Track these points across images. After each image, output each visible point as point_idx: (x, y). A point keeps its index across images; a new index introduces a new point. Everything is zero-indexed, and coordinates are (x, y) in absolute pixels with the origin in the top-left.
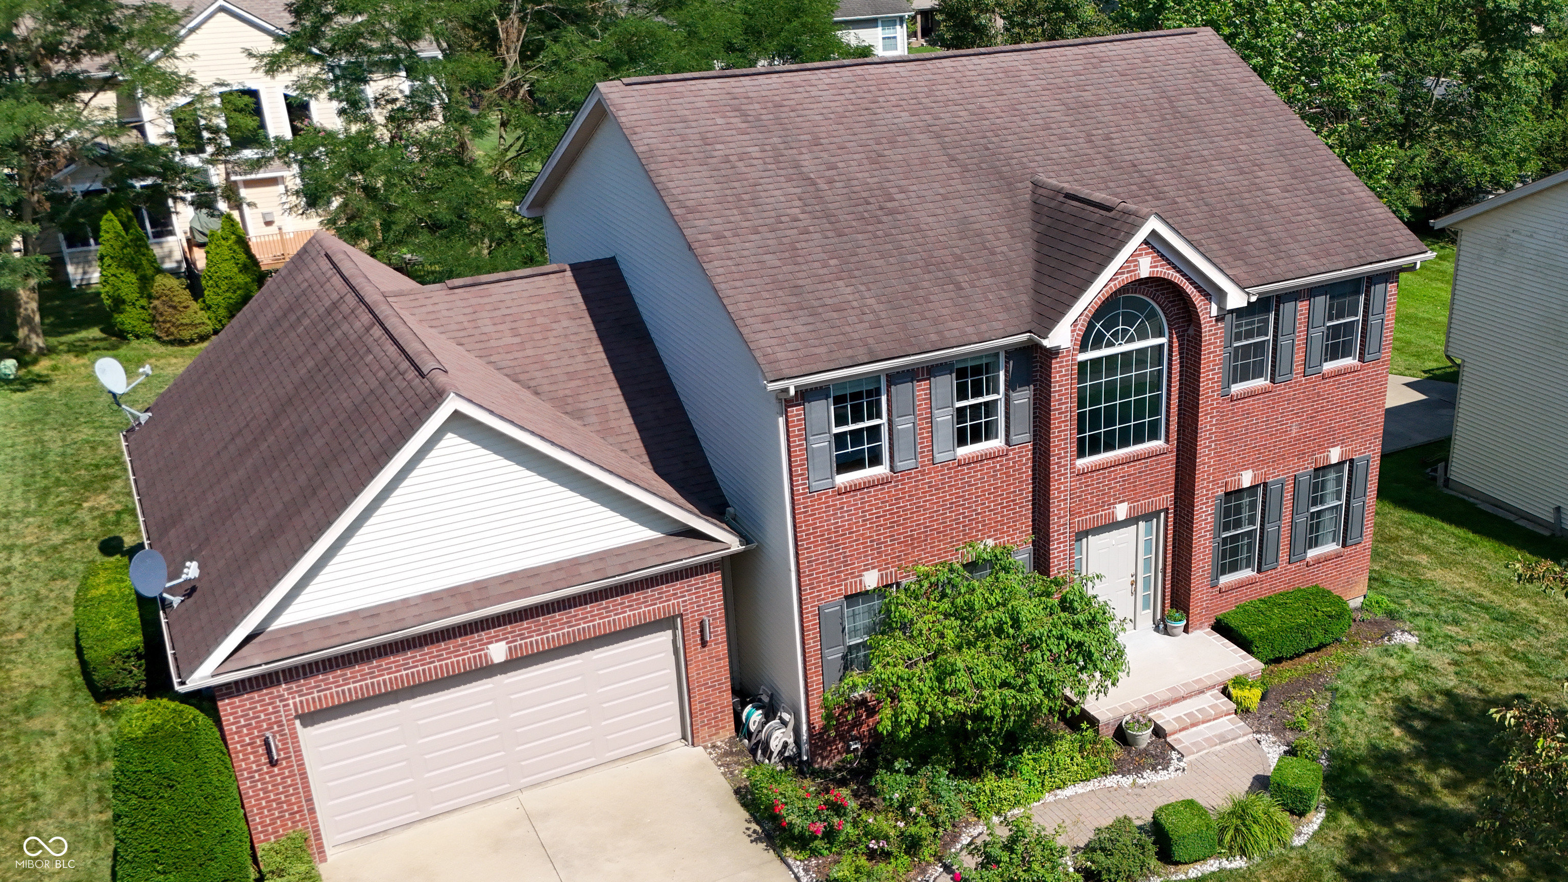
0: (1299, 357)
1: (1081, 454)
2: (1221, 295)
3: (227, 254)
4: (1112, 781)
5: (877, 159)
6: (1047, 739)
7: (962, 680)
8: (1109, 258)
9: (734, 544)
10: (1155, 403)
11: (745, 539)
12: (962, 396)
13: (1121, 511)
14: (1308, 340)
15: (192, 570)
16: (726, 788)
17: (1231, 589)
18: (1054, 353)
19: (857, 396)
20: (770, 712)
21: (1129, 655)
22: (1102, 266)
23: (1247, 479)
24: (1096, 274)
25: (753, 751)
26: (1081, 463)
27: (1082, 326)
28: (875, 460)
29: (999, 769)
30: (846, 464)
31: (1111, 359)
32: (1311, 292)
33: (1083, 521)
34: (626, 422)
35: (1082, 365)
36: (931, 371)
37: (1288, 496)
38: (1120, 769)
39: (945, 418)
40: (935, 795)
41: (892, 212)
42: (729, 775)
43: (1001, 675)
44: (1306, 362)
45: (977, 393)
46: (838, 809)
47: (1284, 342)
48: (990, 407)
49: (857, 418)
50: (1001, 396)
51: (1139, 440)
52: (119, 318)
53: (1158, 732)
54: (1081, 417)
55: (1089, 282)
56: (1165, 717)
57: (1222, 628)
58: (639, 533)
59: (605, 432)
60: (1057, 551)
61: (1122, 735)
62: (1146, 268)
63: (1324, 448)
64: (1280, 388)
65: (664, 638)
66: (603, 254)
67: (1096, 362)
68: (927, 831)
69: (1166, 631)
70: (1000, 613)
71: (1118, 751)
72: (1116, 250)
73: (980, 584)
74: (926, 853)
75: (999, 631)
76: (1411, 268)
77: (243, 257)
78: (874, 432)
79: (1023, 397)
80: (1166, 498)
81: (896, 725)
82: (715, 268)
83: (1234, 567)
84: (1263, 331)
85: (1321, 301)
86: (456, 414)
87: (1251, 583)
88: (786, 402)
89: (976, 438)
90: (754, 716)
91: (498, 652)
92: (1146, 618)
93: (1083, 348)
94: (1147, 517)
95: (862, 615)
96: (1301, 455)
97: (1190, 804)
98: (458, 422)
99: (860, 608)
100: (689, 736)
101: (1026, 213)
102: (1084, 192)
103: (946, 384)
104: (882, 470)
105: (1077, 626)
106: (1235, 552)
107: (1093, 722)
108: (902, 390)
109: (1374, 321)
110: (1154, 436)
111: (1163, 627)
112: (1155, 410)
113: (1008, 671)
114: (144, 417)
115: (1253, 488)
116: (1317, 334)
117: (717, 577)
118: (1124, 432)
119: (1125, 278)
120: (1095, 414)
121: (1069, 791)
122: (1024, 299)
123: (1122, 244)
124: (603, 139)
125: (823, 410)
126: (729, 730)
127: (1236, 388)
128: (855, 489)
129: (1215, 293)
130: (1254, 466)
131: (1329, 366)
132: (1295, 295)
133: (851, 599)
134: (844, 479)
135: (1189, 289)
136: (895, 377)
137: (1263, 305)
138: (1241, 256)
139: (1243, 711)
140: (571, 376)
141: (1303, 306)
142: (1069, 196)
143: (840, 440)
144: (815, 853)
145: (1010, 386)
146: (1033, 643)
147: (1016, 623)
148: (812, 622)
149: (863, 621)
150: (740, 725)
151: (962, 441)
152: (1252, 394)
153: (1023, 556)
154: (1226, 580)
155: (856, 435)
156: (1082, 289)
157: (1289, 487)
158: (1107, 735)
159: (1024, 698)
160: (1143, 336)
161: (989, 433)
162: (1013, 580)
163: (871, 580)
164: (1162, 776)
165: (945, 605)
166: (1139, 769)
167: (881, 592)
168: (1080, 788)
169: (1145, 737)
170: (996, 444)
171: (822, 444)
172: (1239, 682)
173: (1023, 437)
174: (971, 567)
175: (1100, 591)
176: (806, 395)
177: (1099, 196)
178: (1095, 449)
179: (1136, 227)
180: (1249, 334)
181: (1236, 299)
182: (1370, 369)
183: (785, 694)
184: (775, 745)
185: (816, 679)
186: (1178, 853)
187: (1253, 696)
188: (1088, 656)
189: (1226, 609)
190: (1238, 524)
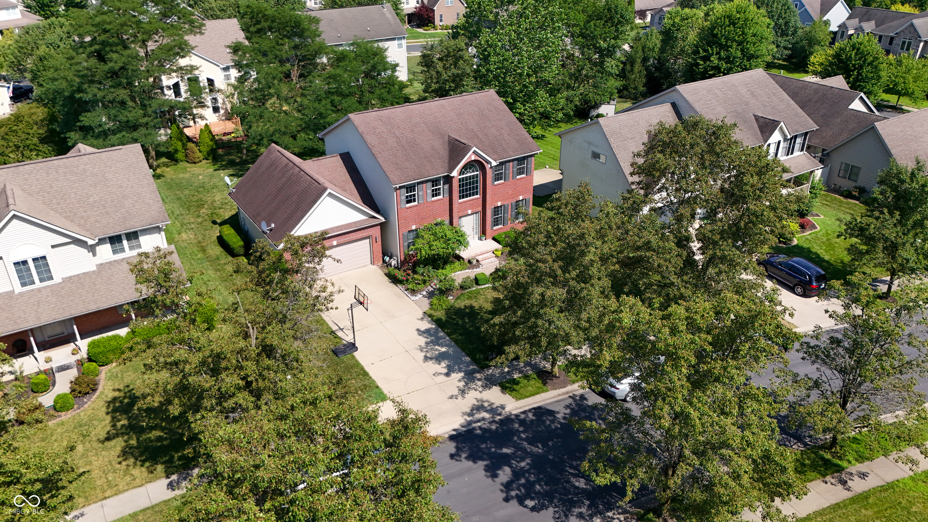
0: (511, 175)
1: (460, 199)
2: (490, 163)
3: (207, 136)
4: (467, 271)
5: (412, 131)
6: (452, 262)
7: (434, 247)
8: (465, 156)
9: (383, 220)
10: (477, 187)
11: (386, 219)
12: (433, 186)
13: (470, 212)
14: (513, 171)
15: (273, 225)
16: (383, 274)
17: (496, 230)
18: (453, 177)
19: (411, 187)
20: (391, 258)
21: (470, 243)
22: (463, 158)
23: (499, 204)
24: (462, 160)
25: (387, 266)
26: (460, 201)
27: (459, 171)
28: (414, 201)
29: (443, 268)
30: (408, 202)
31: (466, 177)
32: (513, 160)
33: (461, 214)
34: (356, 192)
35: (460, 179)
36: (426, 182)
37: (510, 208)
38: (469, 268)
39: (429, 191)
40: (429, 272)
41: (417, 145)
42: (383, 271)
43: (442, 246)
44: (513, 176)
45: (436, 186)
46: (409, 275)
47: (507, 172)
48: (439, 189)
49: (411, 192)
50: (441, 186)
51: (473, 195)
52: (176, 156)
53: (477, 261)
54: (460, 185)
55: (460, 162)
56: (479, 258)
57: (494, 239)
58: (364, 217)
59: (352, 194)
60: (455, 221)
61: (470, 262)
62: (473, 158)
63: (518, 196)
64: (507, 183)
65: (367, 241)
66: (346, 151)
67: (463, 178)
68: (428, 279)
69: (481, 240)
70: (442, 234)
71: (468, 265)
72: (466, 154)
73: (438, 228)
74: (427, 284)
75: (442, 238)
76: (537, 154)
77: (211, 136)
78: (414, 195)
79: (446, 187)
80: (480, 209)
81: (421, 257)
82: (380, 160)
83: (497, 225)
84: (502, 169)
85: (516, 162)
86: (330, 193)
87: (502, 228)
88: (396, 189)
89: (436, 196)
90: (387, 259)
91: (335, 243)
92: (476, 237)
93: (460, 175)
94: (476, 213)
95: (412, 235)
96: (513, 198)
97: (483, 273)
98: (330, 195)
99: (411, 234)
100: (373, 263)
101: (447, 144)
102: (460, 139)
103: (430, 184)
104: (416, 203)
105: (459, 236)
106: (497, 221)
107: (463, 259)
108: (420, 186)
109: (529, 166)
110: (477, 194)
111: (480, 239)
112: (477, 188)
113: (444, 245)
114: (234, 190)
115: (501, 206)
116: (515, 170)
117: (379, 227)
118: (470, 194)
119: (469, 160)
120: (463, 184)
121: (458, 273)
122: (447, 165)
123: (468, 153)
124: (347, 125)
125: (404, 191)
126: (381, 262)
127: (496, 183)
128: (411, 207)
129: (488, 162)
130: (501, 201)
131: (518, 177)
132: (509, 161)
133: (409, 232)
134: (408, 205)
135: (483, 162)
136: (418, 183)
137: (501, 164)
138: (496, 152)
139: (497, 256)
140: (343, 181)
141: (511, 164)
142: (457, 140)
143: (407, 197)
144: (404, 284)
145: (444, 184)
146: (449, 240)
147: (446, 236)
148: (401, 236)
149: (412, 237)
150: (384, 261)
151: (433, 196)
152: (500, 184)
153: (447, 222)
154: (495, 228)
155: (410, 196)
156: (459, 163)
157: (510, 206)
158: (466, 262)
159: (447, 251)
160: (473, 172)
161: (439, 195)
162: (445, 227)
163: (414, 227)
164: (478, 270)
165: (430, 232)
166: (473, 268)
167: (416, 230)
168: (460, 272)
169: (474, 262)
170: (441, 197)
171: (403, 198)
172: (496, 250)
173: (447, 195)
174: (436, 224)
175: (464, 229)
176: (401, 188)
177: (463, 141)
178: (463, 198)
179: (470, 149)
180: (499, 170)
181: (494, 164)
182: (529, 177)
183: (394, 253)
184: (393, 264)
185: (402, 249)
186: (480, 283)
187: (499, 253)
188: (461, 243)
189: (495, 235)
190: (498, 214)
